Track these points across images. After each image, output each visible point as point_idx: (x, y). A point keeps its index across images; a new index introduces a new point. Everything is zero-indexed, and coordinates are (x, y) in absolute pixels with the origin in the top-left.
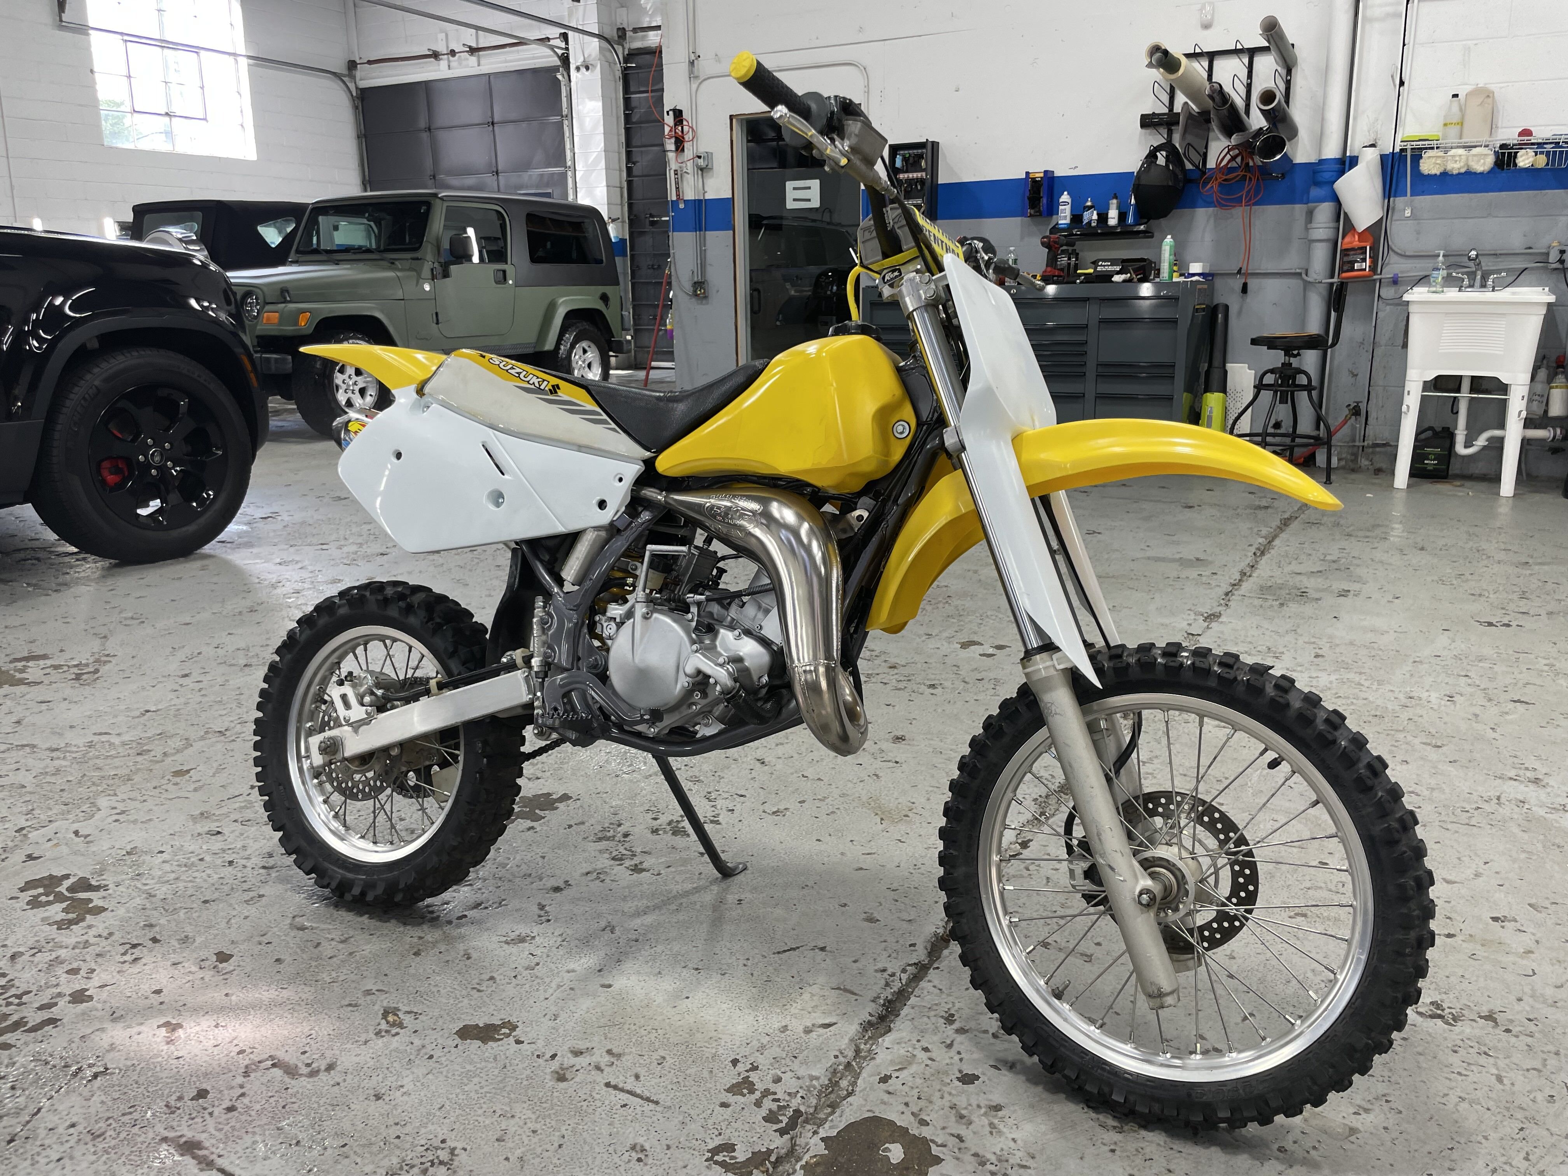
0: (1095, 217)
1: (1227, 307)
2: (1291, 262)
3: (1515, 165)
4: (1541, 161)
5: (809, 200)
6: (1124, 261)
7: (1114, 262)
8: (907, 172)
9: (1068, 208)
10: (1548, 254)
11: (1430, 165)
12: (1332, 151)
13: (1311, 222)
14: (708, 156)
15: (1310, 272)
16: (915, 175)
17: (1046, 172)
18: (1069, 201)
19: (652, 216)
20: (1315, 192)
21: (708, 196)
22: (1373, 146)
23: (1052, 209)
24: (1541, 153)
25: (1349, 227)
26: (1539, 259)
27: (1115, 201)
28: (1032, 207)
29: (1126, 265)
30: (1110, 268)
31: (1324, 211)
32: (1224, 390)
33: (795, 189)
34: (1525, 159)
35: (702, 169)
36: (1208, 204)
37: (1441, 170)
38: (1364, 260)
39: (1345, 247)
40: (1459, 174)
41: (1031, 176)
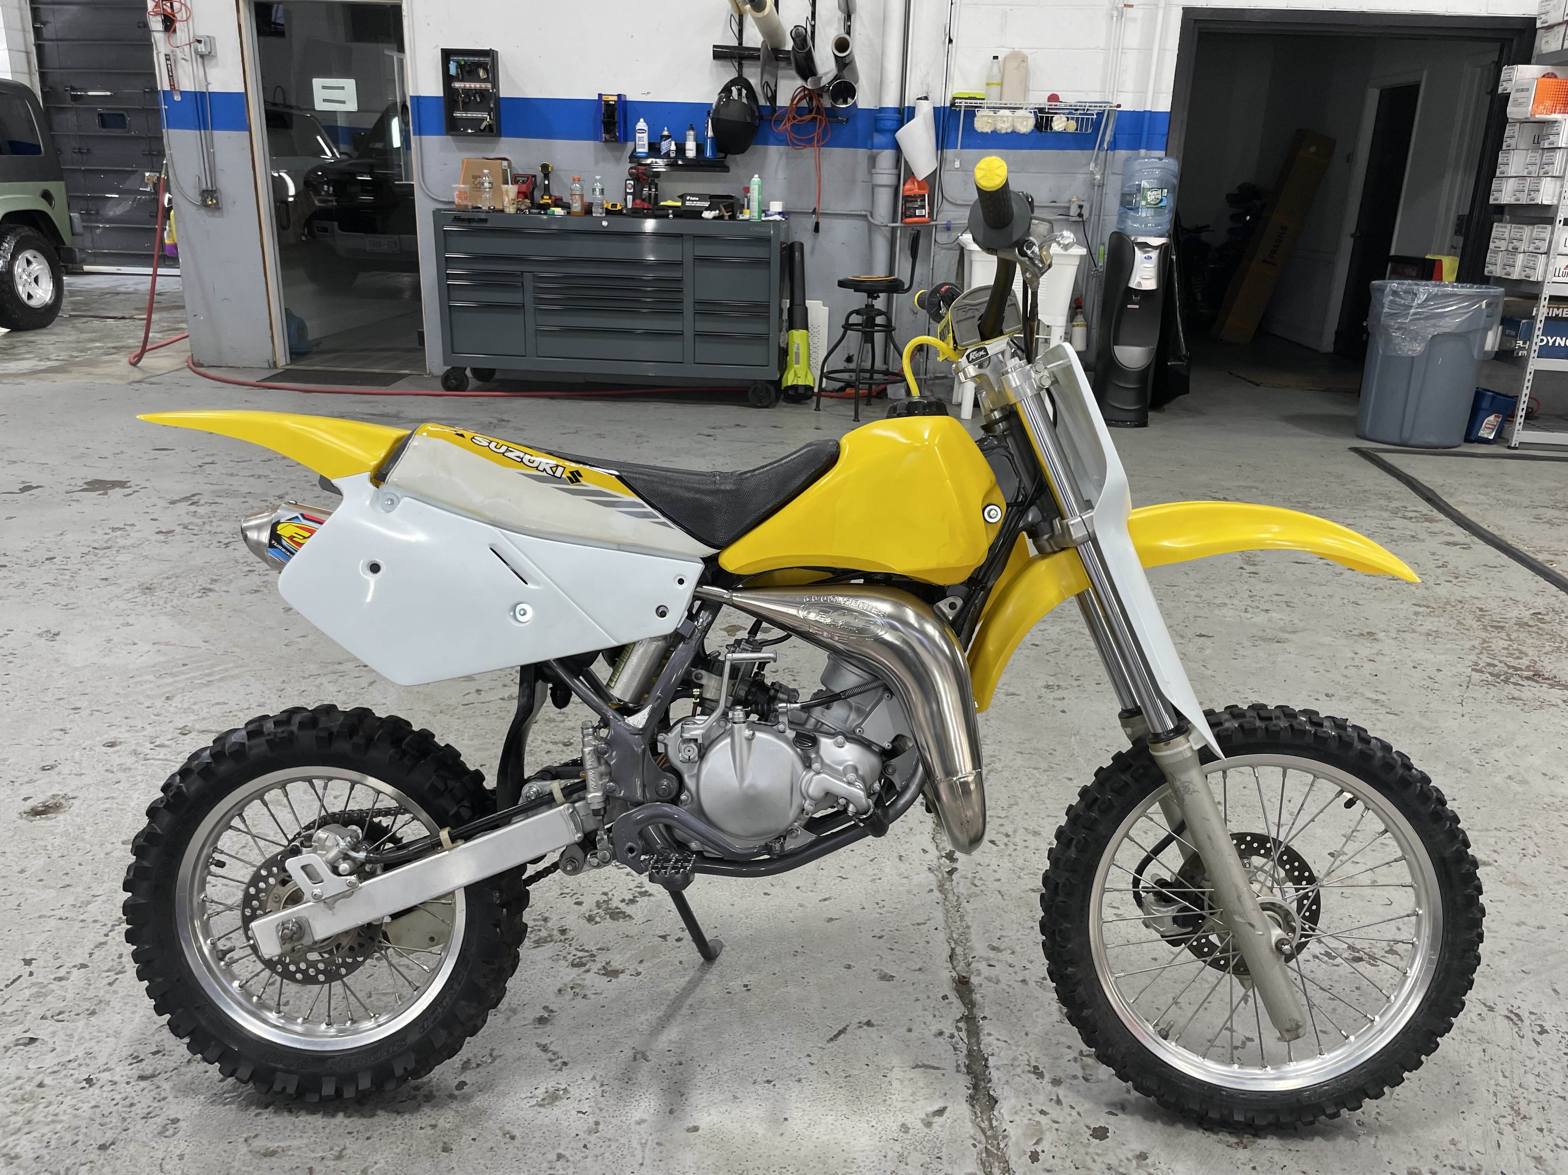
0: (673, 147)
1: (802, 245)
2: (857, 204)
3: (1051, 128)
4: (1072, 126)
5: (344, 102)
6: (712, 197)
7: (702, 197)
8: (462, 80)
9: (645, 136)
10: (1069, 208)
11: (983, 123)
12: (891, 101)
13: (874, 167)
14: (211, 40)
15: (876, 215)
16: (473, 85)
17: (619, 96)
18: (646, 128)
19: (73, 89)
20: (878, 139)
21: (213, 88)
22: (926, 98)
23: (628, 135)
24: (1073, 119)
25: (910, 174)
26: (1061, 212)
27: (692, 133)
28: (607, 131)
29: (715, 201)
30: (699, 204)
31: (886, 157)
32: (806, 327)
33: (324, 87)
34: (1059, 124)
35: (202, 56)
36: (780, 142)
37: (992, 129)
38: (923, 207)
39: (907, 193)
40: (1006, 133)
41: (604, 98)
